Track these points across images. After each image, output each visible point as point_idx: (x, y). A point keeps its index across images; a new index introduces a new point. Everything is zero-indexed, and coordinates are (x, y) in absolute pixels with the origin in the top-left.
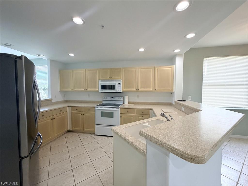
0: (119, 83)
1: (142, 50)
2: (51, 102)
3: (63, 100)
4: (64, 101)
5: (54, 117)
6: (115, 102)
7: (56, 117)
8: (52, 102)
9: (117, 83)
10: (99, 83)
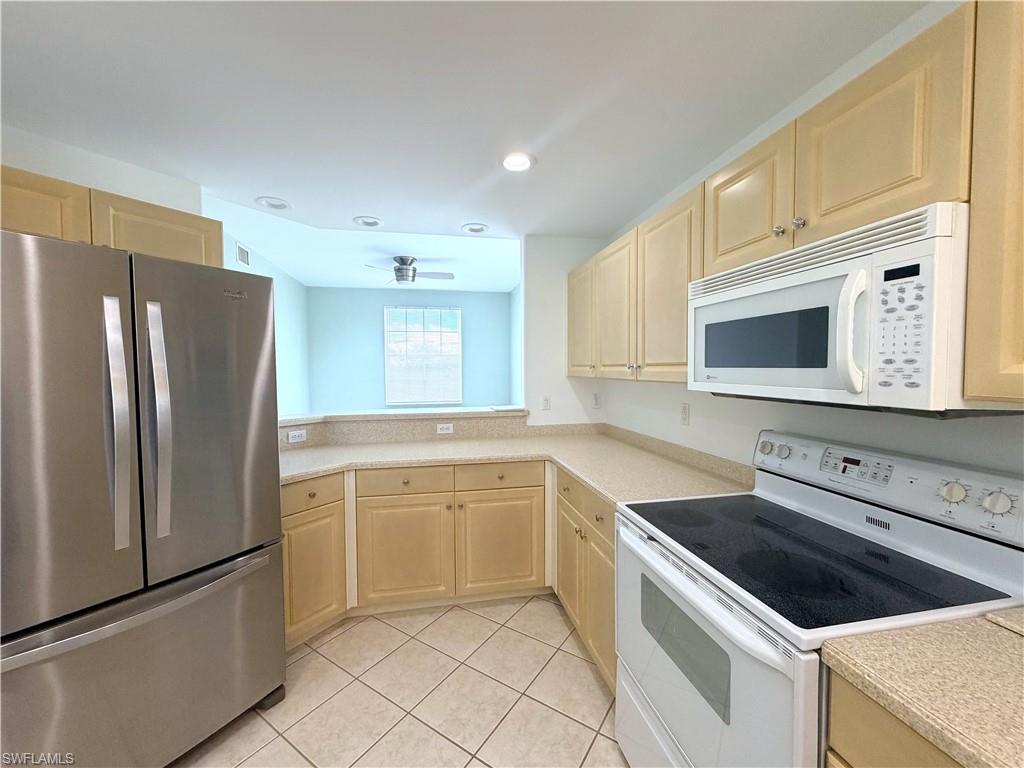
0: (891, 275)
2: (525, 423)
3: (586, 420)
4: (596, 425)
5: (465, 497)
6: (887, 526)
7: (471, 502)
8: (529, 424)
10: (692, 305)
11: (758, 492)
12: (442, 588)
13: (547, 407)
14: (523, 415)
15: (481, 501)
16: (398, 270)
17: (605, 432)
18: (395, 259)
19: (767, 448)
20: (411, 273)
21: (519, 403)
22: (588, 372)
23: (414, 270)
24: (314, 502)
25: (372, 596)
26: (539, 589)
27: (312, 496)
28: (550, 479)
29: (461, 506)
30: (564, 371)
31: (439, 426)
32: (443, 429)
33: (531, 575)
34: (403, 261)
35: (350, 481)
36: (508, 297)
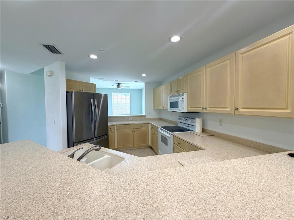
1: (175, 39)
3: (157, 117)
5: (135, 130)
6: (188, 126)
8: (146, 118)
9: (181, 98)
10: (169, 99)
11: (179, 125)
12: (131, 145)
13: (150, 114)
14: (145, 116)
15: (138, 130)
16: (117, 86)
17: (160, 119)
18: (117, 83)
19: (179, 119)
20: (120, 86)
21: (144, 114)
22: (156, 108)
23: (121, 86)
24: (111, 130)
25: (119, 146)
26: (148, 146)
27: (110, 129)
28: (150, 126)
29: (134, 131)
30: (153, 108)
31: (129, 118)
32: (130, 119)
33: (146, 143)
34: (119, 84)
35: (116, 126)
36: (141, 90)
